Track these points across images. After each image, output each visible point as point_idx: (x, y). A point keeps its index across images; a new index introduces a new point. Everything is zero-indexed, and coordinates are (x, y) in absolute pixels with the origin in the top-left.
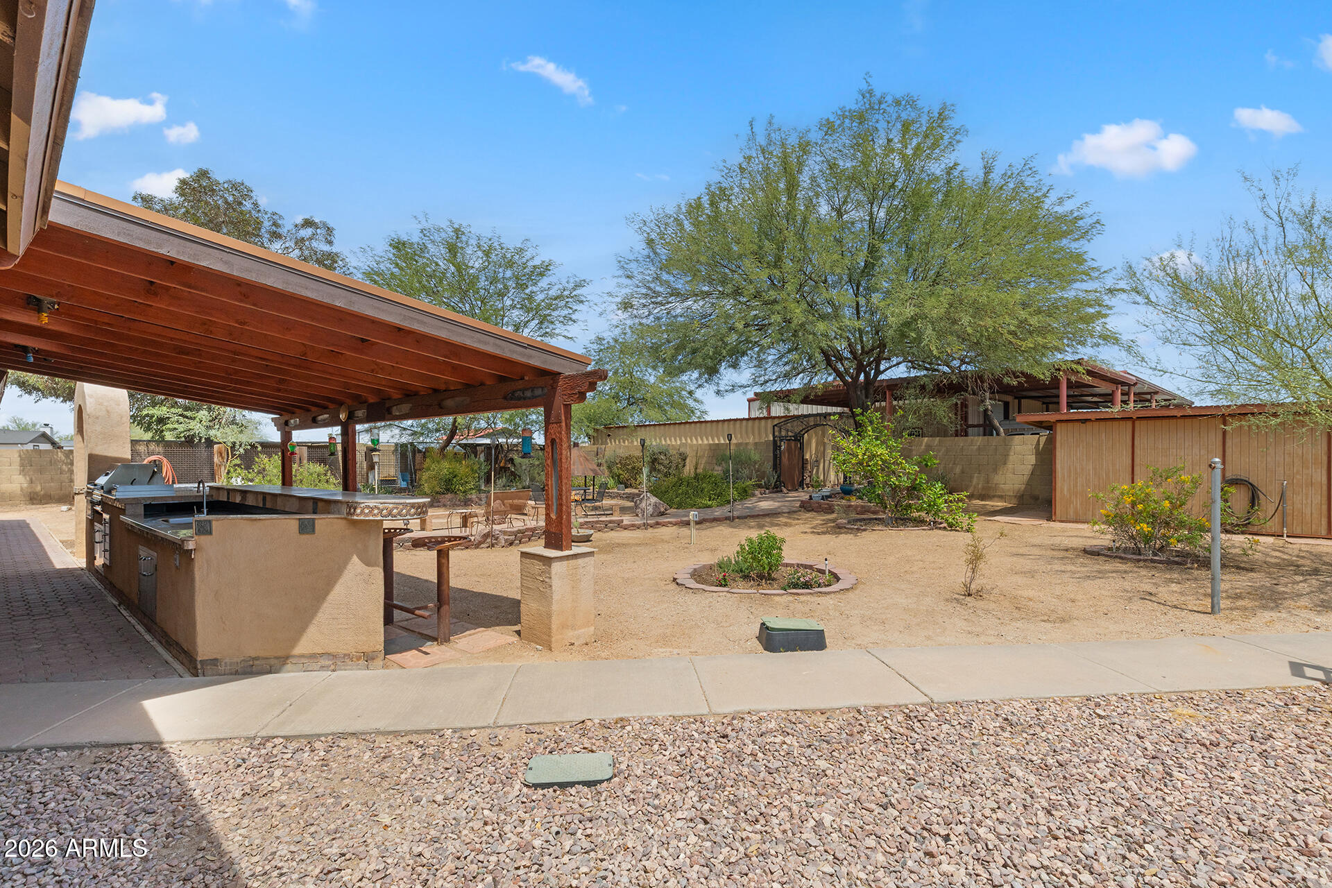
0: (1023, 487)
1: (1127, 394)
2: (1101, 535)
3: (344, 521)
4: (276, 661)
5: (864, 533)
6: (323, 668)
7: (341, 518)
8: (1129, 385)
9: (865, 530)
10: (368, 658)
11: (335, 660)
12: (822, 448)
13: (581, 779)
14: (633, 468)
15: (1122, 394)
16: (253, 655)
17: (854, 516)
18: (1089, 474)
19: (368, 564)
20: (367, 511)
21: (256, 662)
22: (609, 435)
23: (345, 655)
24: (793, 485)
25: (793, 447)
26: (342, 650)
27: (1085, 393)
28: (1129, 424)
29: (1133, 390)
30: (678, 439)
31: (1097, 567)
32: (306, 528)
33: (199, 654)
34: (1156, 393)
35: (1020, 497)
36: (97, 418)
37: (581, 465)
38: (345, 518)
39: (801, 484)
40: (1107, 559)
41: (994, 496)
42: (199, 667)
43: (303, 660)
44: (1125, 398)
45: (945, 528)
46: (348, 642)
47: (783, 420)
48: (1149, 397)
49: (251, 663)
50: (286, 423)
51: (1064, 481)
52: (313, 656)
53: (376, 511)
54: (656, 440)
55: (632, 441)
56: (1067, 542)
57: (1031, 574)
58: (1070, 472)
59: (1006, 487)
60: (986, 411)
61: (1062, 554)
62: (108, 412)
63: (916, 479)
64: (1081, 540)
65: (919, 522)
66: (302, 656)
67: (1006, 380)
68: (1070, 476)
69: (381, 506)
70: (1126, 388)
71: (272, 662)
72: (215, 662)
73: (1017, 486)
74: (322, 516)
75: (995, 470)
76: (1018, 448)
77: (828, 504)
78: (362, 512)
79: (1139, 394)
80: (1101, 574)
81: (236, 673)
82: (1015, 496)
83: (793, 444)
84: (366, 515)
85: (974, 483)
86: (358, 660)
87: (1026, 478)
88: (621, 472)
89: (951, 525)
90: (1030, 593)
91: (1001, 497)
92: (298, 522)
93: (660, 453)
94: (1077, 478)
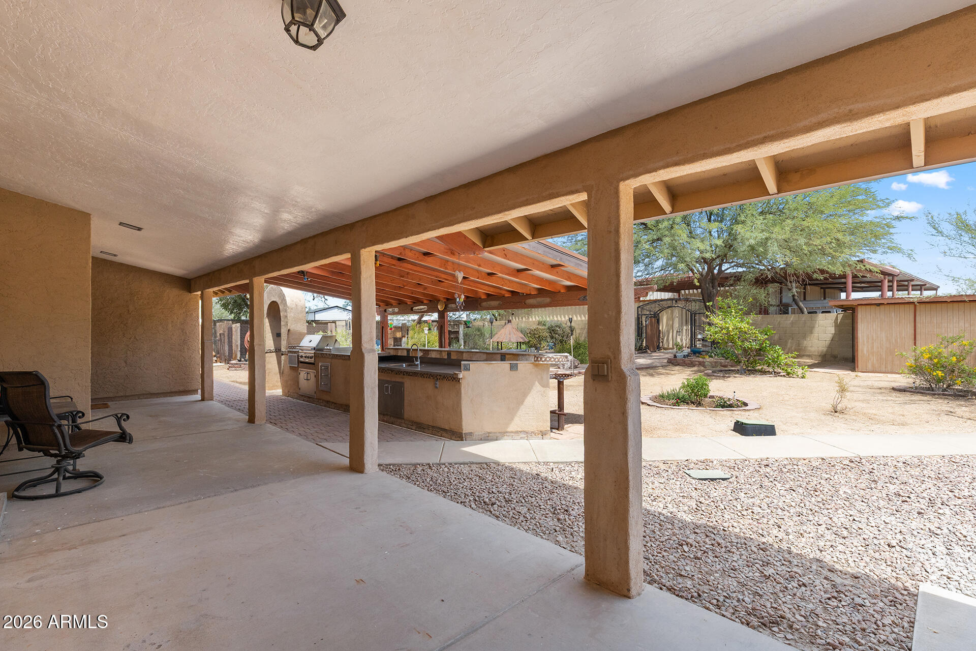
0: (825, 349)
1: (892, 281)
2: (903, 380)
3: (532, 365)
4: (499, 434)
5: (729, 379)
6: (521, 438)
7: (531, 363)
8: (893, 275)
9: (729, 377)
10: (543, 434)
11: (527, 434)
12: (671, 322)
13: (719, 477)
14: (539, 337)
15: (889, 282)
16: (489, 431)
17: (719, 368)
18: (883, 341)
19: (543, 387)
20: (548, 359)
21: (490, 435)
22: (513, 314)
23: (532, 432)
24: (654, 349)
25: (653, 321)
26: (530, 429)
27: (856, 281)
28: (912, 306)
29: (896, 279)
30: (562, 316)
31: (908, 398)
32: (513, 368)
33: (464, 430)
34: (912, 280)
35: (823, 355)
36: (292, 309)
37: (515, 335)
38: (532, 363)
39: (659, 348)
40: (912, 393)
41: (804, 356)
42: (464, 436)
43: (512, 434)
44: (891, 284)
45: (784, 375)
46: (533, 426)
47: (647, 302)
48: (906, 283)
49: (488, 435)
50: (385, 311)
51: (864, 344)
52: (517, 432)
53: (552, 360)
54: (549, 317)
55: (528, 317)
56: (877, 384)
57: (867, 401)
58: (868, 339)
59: (813, 349)
60: (793, 296)
61: (879, 391)
62: (296, 305)
63: (763, 344)
64: (886, 383)
65: (763, 372)
66: (512, 432)
67: (815, 276)
68: (868, 342)
69: (555, 357)
70: (891, 278)
71: (498, 435)
72: (471, 434)
73: (821, 349)
74: (521, 362)
75: (804, 337)
76: (821, 322)
77: (690, 361)
78: (545, 360)
79: (901, 281)
80: (913, 402)
81: (481, 440)
82: (820, 356)
83: (653, 319)
84: (548, 361)
85: (788, 347)
86: (538, 435)
87: (828, 343)
88: (531, 339)
89: (788, 374)
90: (874, 412)
91: (809, 356)
92: (509, 364)
93: (556, 326)
94: (873, 343)
